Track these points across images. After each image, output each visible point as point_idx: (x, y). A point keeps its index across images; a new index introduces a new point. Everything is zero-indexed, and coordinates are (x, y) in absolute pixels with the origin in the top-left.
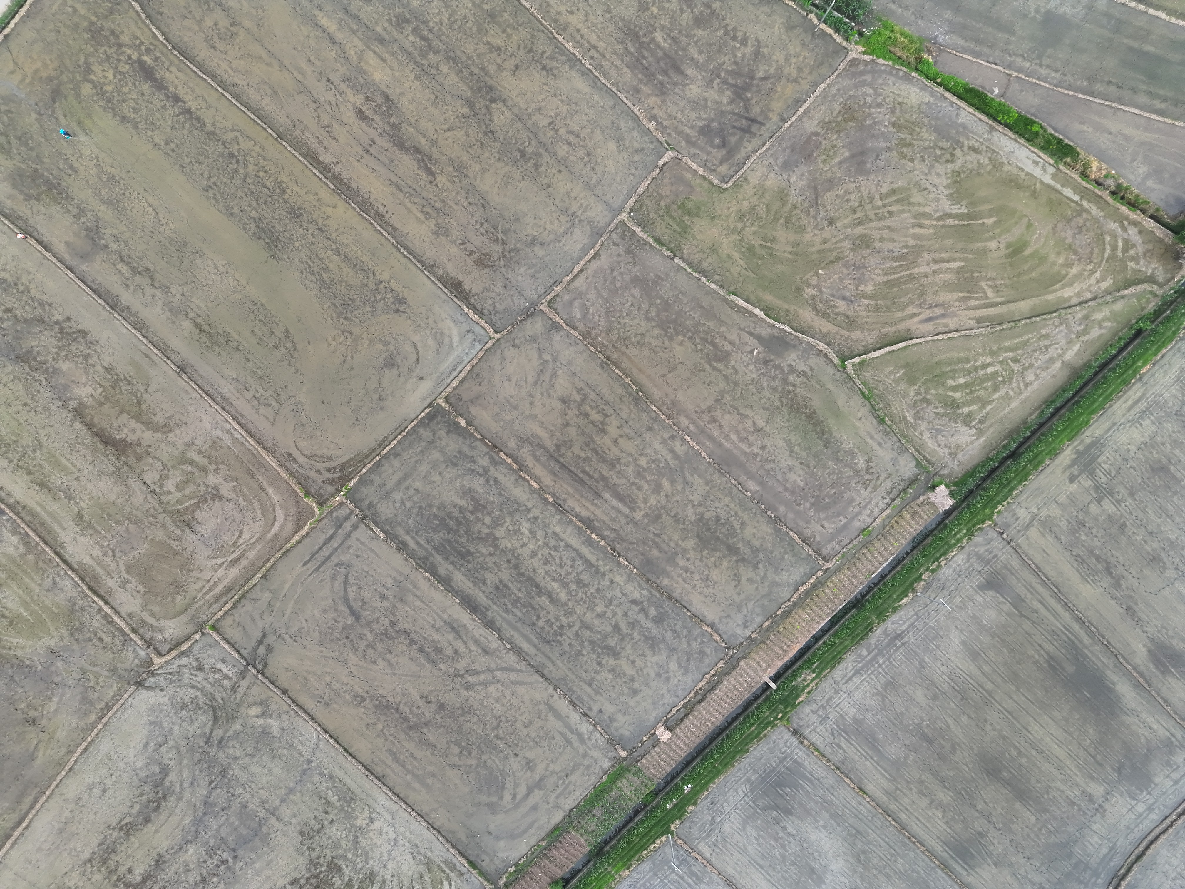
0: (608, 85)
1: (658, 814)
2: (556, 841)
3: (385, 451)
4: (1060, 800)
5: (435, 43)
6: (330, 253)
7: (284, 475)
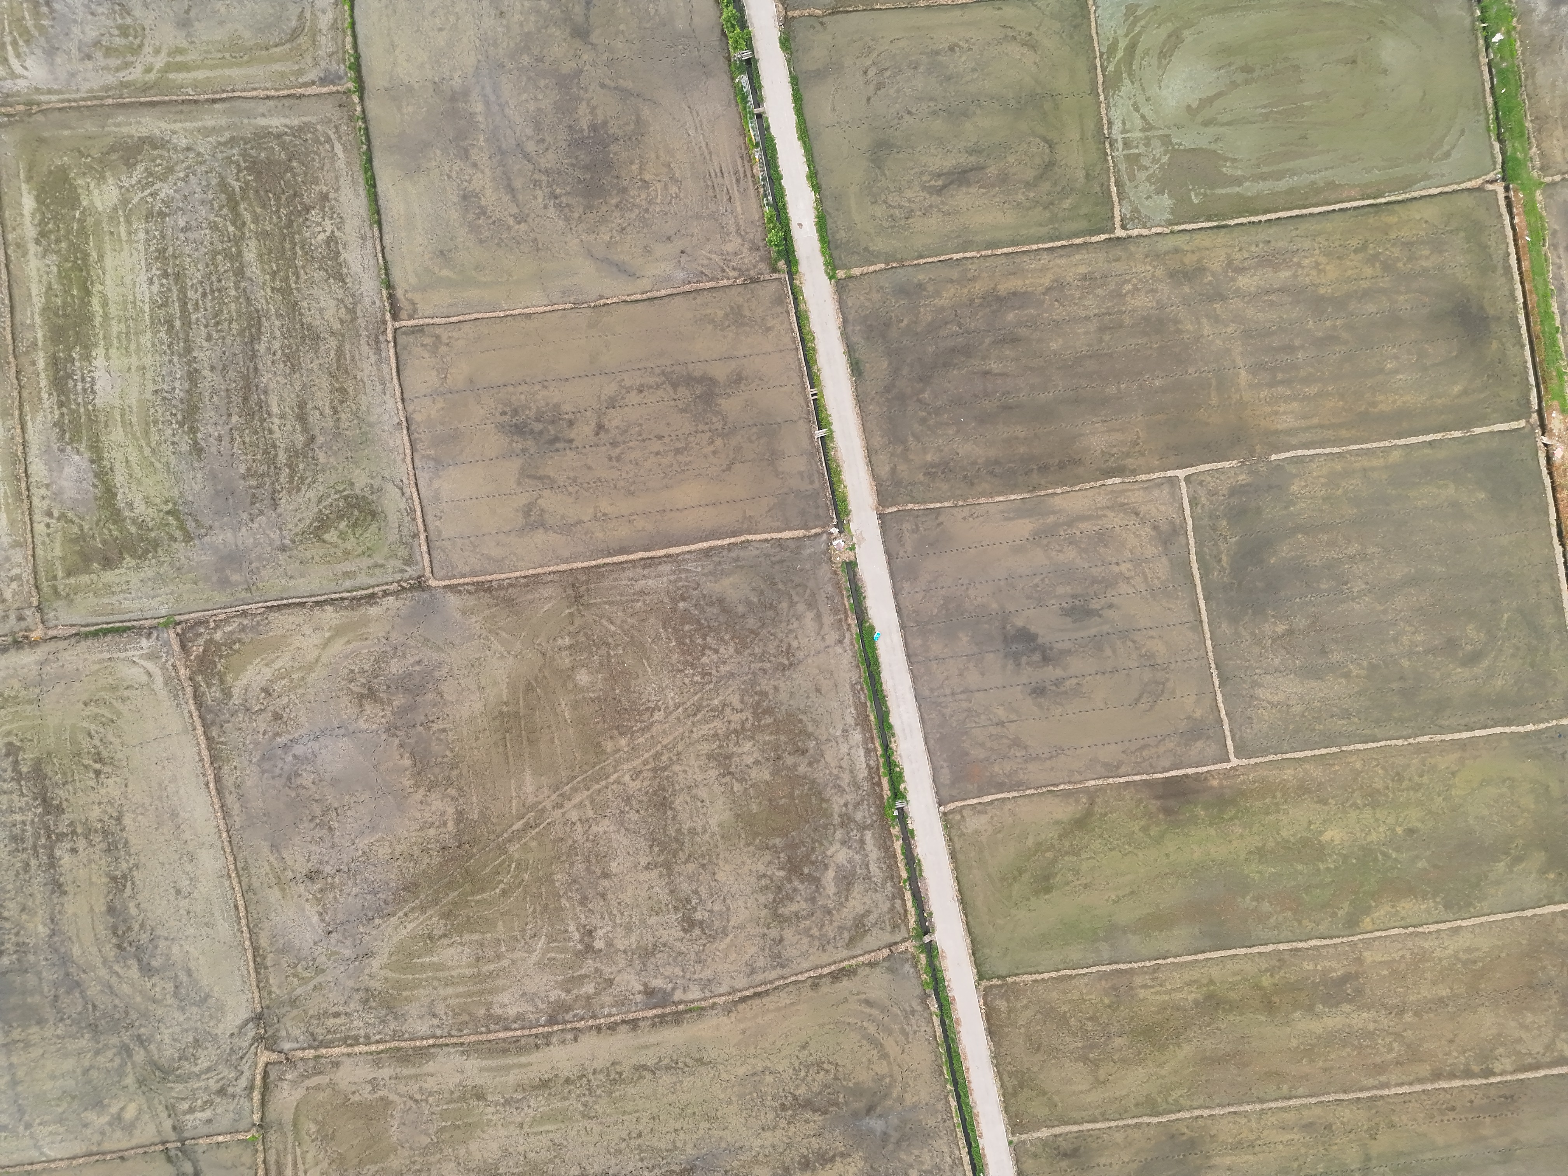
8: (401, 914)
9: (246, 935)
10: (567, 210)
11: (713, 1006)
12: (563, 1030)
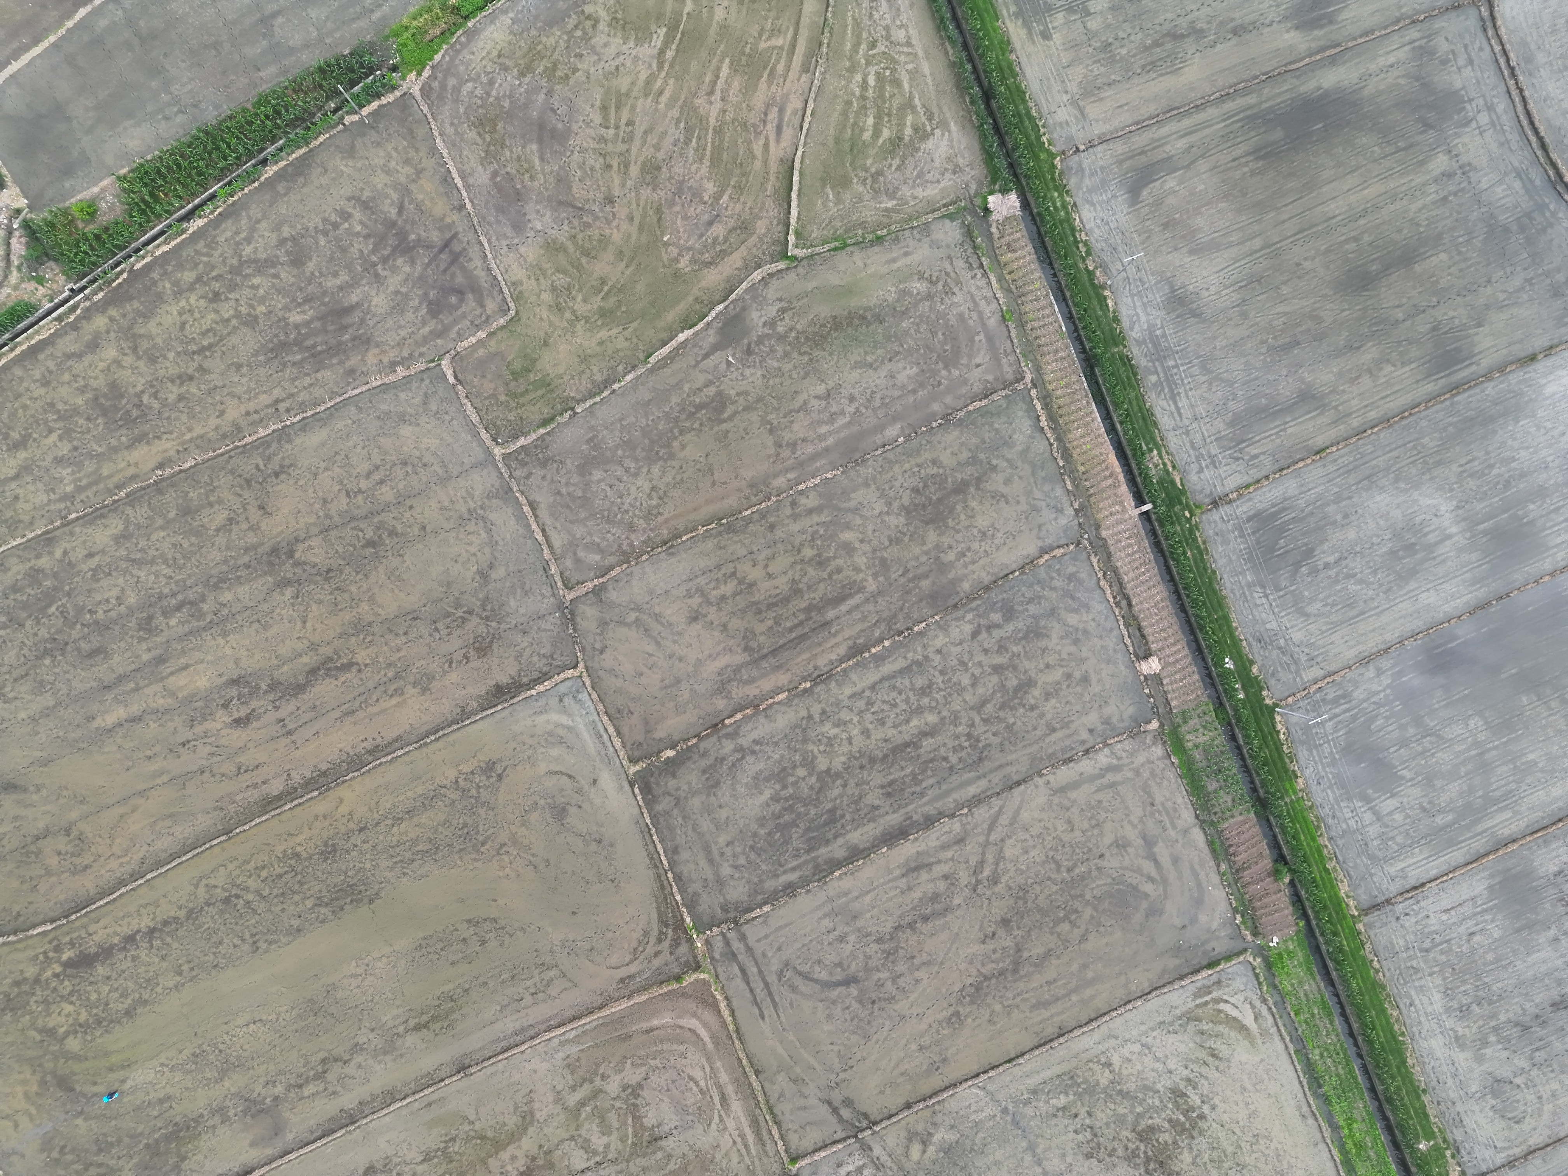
0: (329, 404)
1: (1245, 712)
2: (1226, 850)
3: (665, 862)
4: (1434, 213)
5: (191, 595)
6: (395, 829)
7: (644, 997)
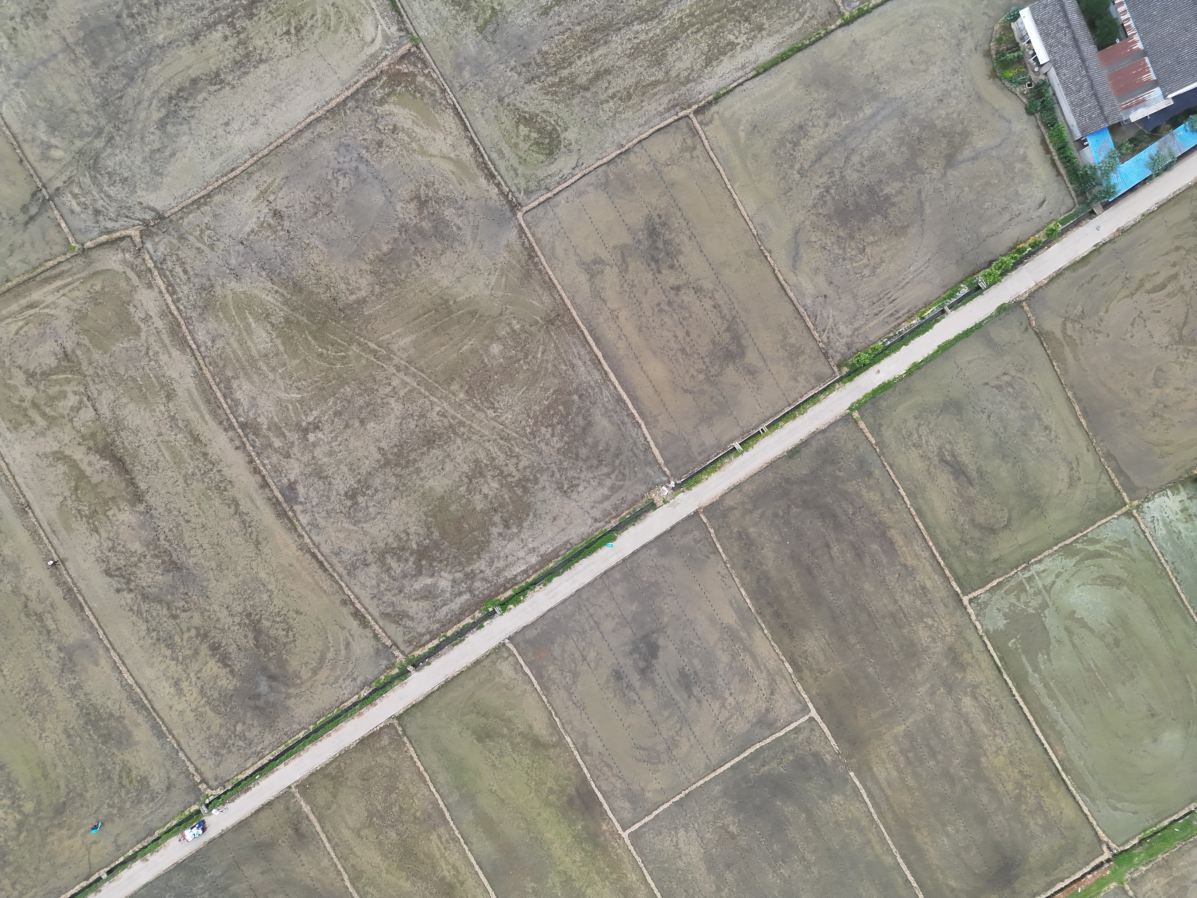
8: (276, 288)
9: (216, 185)
10: (821, 202)
11: (300, 536)
12: (240, 436)
